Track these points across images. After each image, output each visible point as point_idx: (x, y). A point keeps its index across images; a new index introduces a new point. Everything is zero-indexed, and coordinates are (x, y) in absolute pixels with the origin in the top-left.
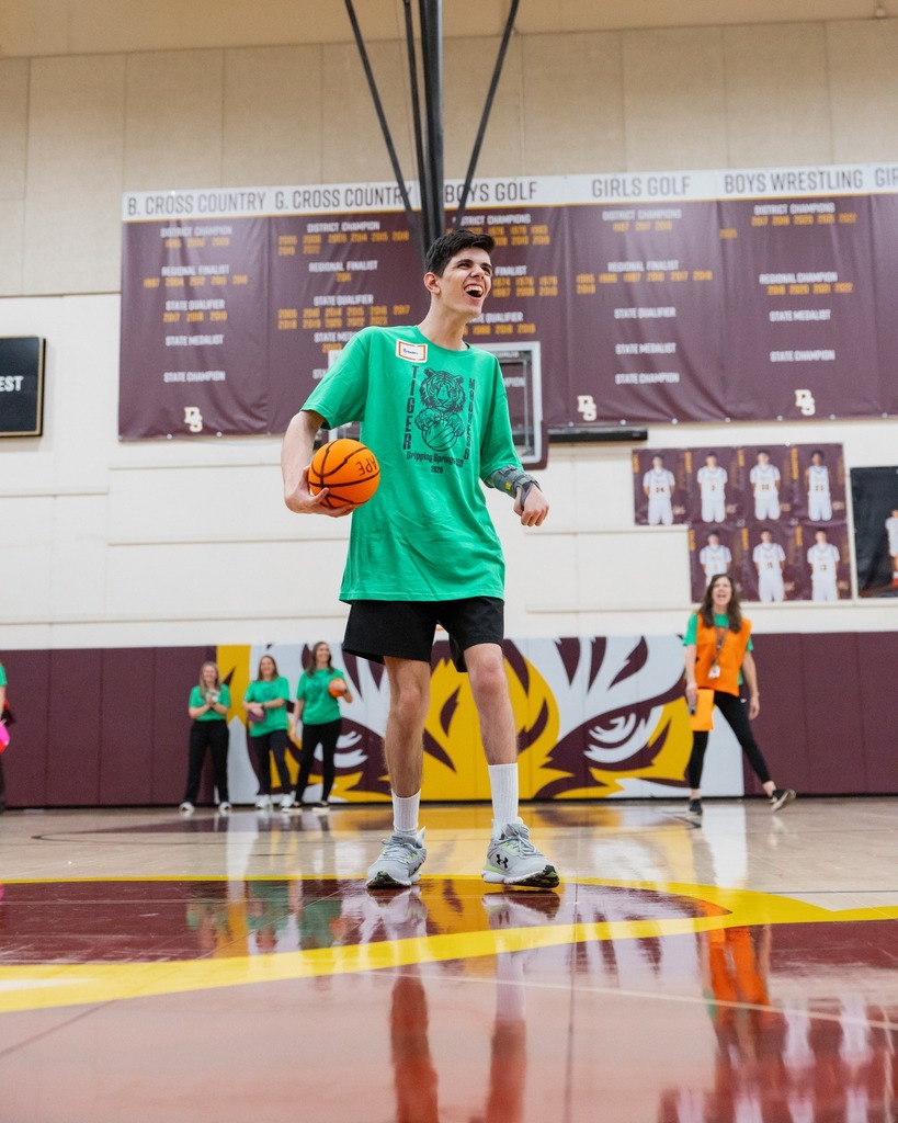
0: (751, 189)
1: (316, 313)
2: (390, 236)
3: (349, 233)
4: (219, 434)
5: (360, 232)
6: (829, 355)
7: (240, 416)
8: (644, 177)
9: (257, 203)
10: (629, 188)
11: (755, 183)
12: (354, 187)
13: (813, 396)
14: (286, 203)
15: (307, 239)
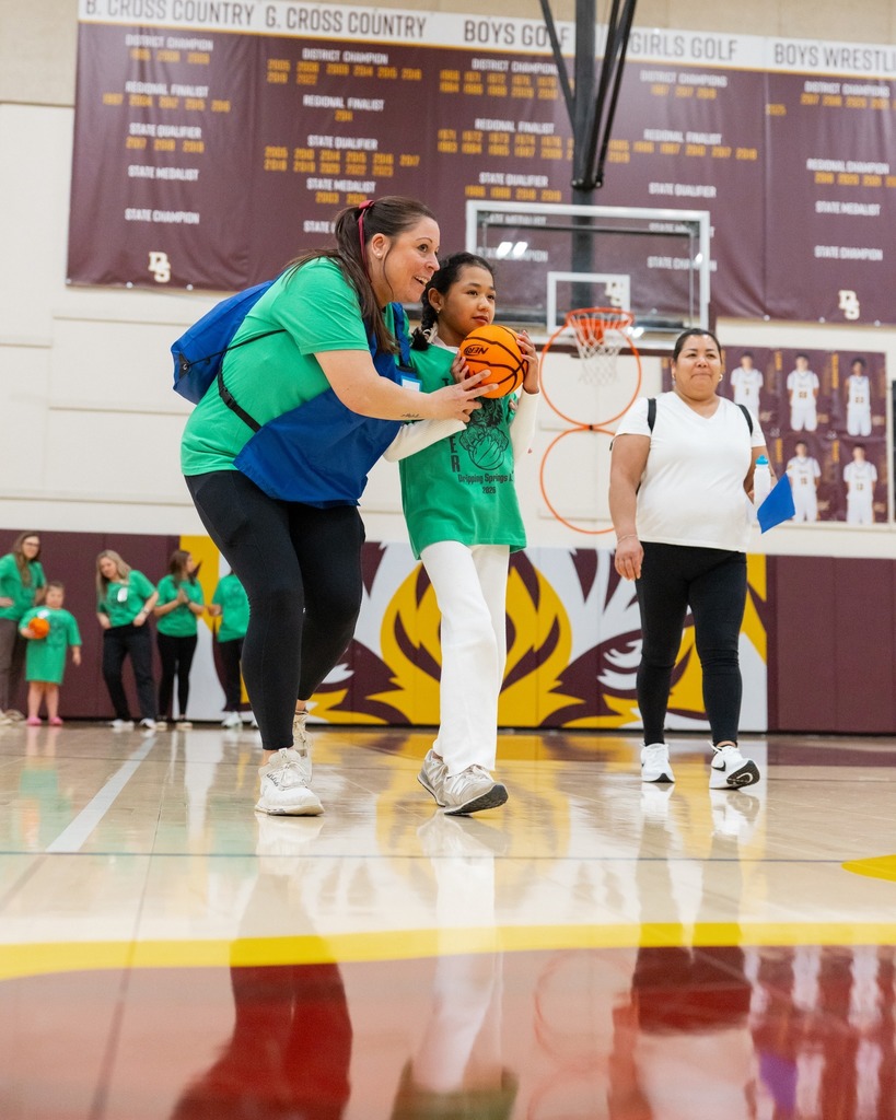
0: (803, 62)
1: (310, 154)
2: (400, 73)
3: (352, 65)
4: (190, 287)
5: (364, 64)
6: (876, 255)
7: (215, 268)
8: (688, 36)
9: (244, 17)
10: (671, 47)
11: (807, 57)
12: (359, 10)
13: (858, 298)
14: (277, 22)
15: (302, 66)
